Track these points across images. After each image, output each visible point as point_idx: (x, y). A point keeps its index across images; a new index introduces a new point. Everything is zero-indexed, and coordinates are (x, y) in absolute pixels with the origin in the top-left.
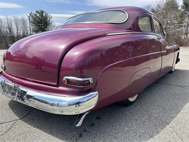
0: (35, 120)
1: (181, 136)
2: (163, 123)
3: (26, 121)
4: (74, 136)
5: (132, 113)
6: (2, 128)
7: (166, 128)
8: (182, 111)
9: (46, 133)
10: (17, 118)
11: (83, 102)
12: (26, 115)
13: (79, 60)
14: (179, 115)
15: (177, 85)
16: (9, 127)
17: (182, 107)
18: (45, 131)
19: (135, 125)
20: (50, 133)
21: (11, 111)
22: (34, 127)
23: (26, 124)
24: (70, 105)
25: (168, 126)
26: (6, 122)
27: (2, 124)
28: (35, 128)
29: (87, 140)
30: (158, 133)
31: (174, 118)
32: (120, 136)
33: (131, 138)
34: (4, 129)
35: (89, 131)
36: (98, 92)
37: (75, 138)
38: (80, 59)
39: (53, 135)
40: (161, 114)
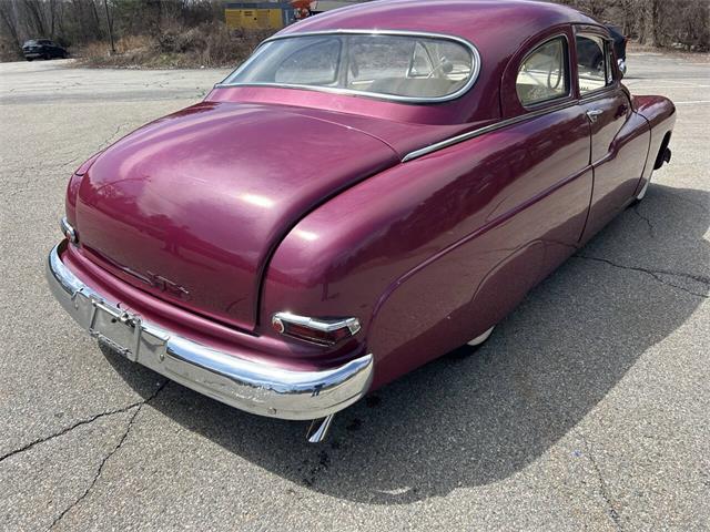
0: (189, 405)
1: (602, 466)
2: (559, 422)
3: (165, 410)
4: (306, 462)
5: (472, 382)
6: (104, 432)
7: (564, 440)
8: (626, 379)
9: (230, 450)
10: (138, 397)
11: (333, 385)
12: (161, 389)
13: (320, 260)
14: (614, 393)
15: (638, 266)
16: (120, 428)
17: (632, 360)
18: (225, 446)
19: (478, 428)
20: (240, 452)
21: (115, 373)
22: (193, 429)
23: (167, 419)
24: (294, 392)
25: (571, 433)
26: (108, 411)
27: (99, 420)
28: (194, 435)
29: (340, 474)
30: (537, 454)
31: (596, 402)
32: (432, 462)
33: (462, 469)
34: (109, 437)
35: (346, 447)
36: (374, 356)
37: (310, 468)
38: (325, 257)
39: (248, 457)
40: (562, 388)
